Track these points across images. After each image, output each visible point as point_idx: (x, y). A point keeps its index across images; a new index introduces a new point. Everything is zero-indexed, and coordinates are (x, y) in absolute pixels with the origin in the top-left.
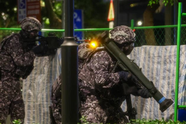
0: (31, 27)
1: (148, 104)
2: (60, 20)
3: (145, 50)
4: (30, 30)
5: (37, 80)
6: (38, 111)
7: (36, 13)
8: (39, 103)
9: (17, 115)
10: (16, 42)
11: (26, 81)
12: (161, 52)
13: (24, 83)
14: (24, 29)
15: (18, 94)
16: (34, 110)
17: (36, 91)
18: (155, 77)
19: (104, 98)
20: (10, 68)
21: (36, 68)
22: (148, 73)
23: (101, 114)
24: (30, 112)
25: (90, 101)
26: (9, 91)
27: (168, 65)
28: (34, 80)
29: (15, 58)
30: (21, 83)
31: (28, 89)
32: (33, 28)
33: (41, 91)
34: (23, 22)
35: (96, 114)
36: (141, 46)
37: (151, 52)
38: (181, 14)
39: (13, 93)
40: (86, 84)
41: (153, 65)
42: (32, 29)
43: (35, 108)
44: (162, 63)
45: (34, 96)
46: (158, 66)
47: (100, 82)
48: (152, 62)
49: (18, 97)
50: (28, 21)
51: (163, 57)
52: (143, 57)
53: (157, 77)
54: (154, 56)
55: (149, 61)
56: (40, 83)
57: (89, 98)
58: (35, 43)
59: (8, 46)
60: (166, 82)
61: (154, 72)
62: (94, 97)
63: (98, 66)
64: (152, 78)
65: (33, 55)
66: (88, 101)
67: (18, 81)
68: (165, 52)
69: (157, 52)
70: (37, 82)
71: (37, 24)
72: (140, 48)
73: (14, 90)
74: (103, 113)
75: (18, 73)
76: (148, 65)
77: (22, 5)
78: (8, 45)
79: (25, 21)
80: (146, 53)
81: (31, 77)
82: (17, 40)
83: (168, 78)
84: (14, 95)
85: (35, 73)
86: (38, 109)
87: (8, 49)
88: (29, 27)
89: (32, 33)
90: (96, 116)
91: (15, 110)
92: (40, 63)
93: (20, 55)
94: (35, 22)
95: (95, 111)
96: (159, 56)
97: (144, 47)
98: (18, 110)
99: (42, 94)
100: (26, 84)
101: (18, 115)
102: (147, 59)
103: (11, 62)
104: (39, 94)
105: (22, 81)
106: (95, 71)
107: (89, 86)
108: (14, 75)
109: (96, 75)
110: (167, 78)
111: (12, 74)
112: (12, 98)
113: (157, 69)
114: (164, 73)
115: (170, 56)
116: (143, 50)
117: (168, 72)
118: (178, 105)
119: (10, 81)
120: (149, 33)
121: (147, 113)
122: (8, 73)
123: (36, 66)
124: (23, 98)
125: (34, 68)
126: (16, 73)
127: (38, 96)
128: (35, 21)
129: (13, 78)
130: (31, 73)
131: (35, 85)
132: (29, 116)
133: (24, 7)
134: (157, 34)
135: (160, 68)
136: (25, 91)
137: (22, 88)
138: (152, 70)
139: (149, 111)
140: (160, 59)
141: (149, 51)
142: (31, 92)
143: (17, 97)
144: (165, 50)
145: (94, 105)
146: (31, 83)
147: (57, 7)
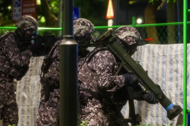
0: (27, 25)
1: (154, 108)
2: (56, 19)
3: (148, 50)
4: (26, 28)
5: (32, 81)
6: (33, 115)
7: (32, 11)
8: (33, 107)
9: (9, 120)
10: (11, 41)
11: (20, 83)
12: (166, 50)
13: (18, 85)
14: (20, 27)
15: (12, 97)
16: (28, 115)
17: (31, 94)
18: (161, 78)
19: (107, 102)
20: (4, 69)
21: (32, 69)
22: (153, 74)
23: (103, 120)
24: (23, 117)
25: (92, 105)
26: (2, 94)
27: (175, 65)
28: (29, 82)
29: (12, 58)
30: (15, 85)
31: (23, 92)
32: (29, 26)
33: (37, 94)
34: (19, 20)
35: (98, 121)
36: (144, 45)
37: (156, 51)
38: (187, 10)
39: (6, 96)
40: (86, 86)
41: (157, 65)
42: (28, 28)
43: (30, 113)
44: (168, 63)
45: (28, 99)
46: (163, 67)
47: (103, 85)
48: (156, 62)
49: (12, 100)
50: (25, 19)
51: (168, 56)
52: (147, 57)
53: (162, 78)
54: (159, 56)
55: (153, 61)
56: (35, 85)
57: (90, 101)
58: (31, 42)
59: (3, 46)
60: (174, 83)
61: (159, 73)
62: (96, 101)
63: (102, 67)
64: (157, 79)
65: (30, 54)
66: (89, 105)
67: (12, 83)
68: (170, 51)
69: (161, 51)
70: (32, 84)
71: (34, 22)
72: (143, 46)
73: (8, 92)
74: (105, 119)
75: (12, 74)
76: (153, 65)
77: (17, 3)
78: (2, 44)
79: (22, 19)
80: (149, 52)
81: (26, 78)
82: (13, 39)
83: (176, 80)
84: (7, 98)
85: (30, 74)
86: (33, 114)
87: (3, 48)
88: (25, 25)
89: (28, 32)
90: (98, 122)
91: (8, 114)
92: (36, 63)
93: (17, 54)
94: (32, 21)
95: (97, 117)
96: (164, 56)
97: (147, 46)
98: (11, 114)
99: (37, 96)
100: (21, 86)
101: (11, 120)
102: (151, 59)
103: (5, 62)
104: (34, 97)
105: (16, 83)
106: (99, 72)
107: (90, 88)
108: (8, 76)
109: (100, 77)
110: (174, 79)
111: (5, 76)
112: (5, 102)
113: (163, 69)
114: (171, 74)
115: (176, 56)
116: (146, 49)
117: (176, 73)
118: (187, 109)
119: (3, 83)
120: (152, 30)
121: (153, 119)
122: (2, 74)
123: (31, 67)
124: (17, 102)
125: (29, 69)
126: (11, 73)
127: (33, 99)
128: (32, 19)
129: (7, 79)
130: (26, 74)
131: (30, 87)
132: (22, 121)
133: (19, 6)
134: (160, 32)
135: (166, 68)
136: (19, 94)
137: (16, 90)
138: (157, 70)
139: (156, 116)
140: (166, 58)
141: (153, 50)
142: (25, 95)
143: (10, 100)
144: (170, 49)
145: (96, 109)
146: (26, 84)
147: (53, 5)
